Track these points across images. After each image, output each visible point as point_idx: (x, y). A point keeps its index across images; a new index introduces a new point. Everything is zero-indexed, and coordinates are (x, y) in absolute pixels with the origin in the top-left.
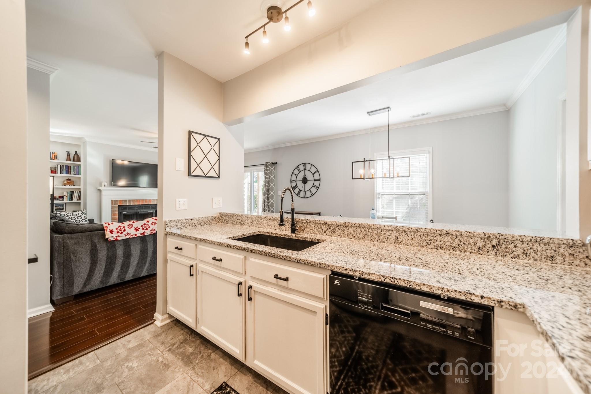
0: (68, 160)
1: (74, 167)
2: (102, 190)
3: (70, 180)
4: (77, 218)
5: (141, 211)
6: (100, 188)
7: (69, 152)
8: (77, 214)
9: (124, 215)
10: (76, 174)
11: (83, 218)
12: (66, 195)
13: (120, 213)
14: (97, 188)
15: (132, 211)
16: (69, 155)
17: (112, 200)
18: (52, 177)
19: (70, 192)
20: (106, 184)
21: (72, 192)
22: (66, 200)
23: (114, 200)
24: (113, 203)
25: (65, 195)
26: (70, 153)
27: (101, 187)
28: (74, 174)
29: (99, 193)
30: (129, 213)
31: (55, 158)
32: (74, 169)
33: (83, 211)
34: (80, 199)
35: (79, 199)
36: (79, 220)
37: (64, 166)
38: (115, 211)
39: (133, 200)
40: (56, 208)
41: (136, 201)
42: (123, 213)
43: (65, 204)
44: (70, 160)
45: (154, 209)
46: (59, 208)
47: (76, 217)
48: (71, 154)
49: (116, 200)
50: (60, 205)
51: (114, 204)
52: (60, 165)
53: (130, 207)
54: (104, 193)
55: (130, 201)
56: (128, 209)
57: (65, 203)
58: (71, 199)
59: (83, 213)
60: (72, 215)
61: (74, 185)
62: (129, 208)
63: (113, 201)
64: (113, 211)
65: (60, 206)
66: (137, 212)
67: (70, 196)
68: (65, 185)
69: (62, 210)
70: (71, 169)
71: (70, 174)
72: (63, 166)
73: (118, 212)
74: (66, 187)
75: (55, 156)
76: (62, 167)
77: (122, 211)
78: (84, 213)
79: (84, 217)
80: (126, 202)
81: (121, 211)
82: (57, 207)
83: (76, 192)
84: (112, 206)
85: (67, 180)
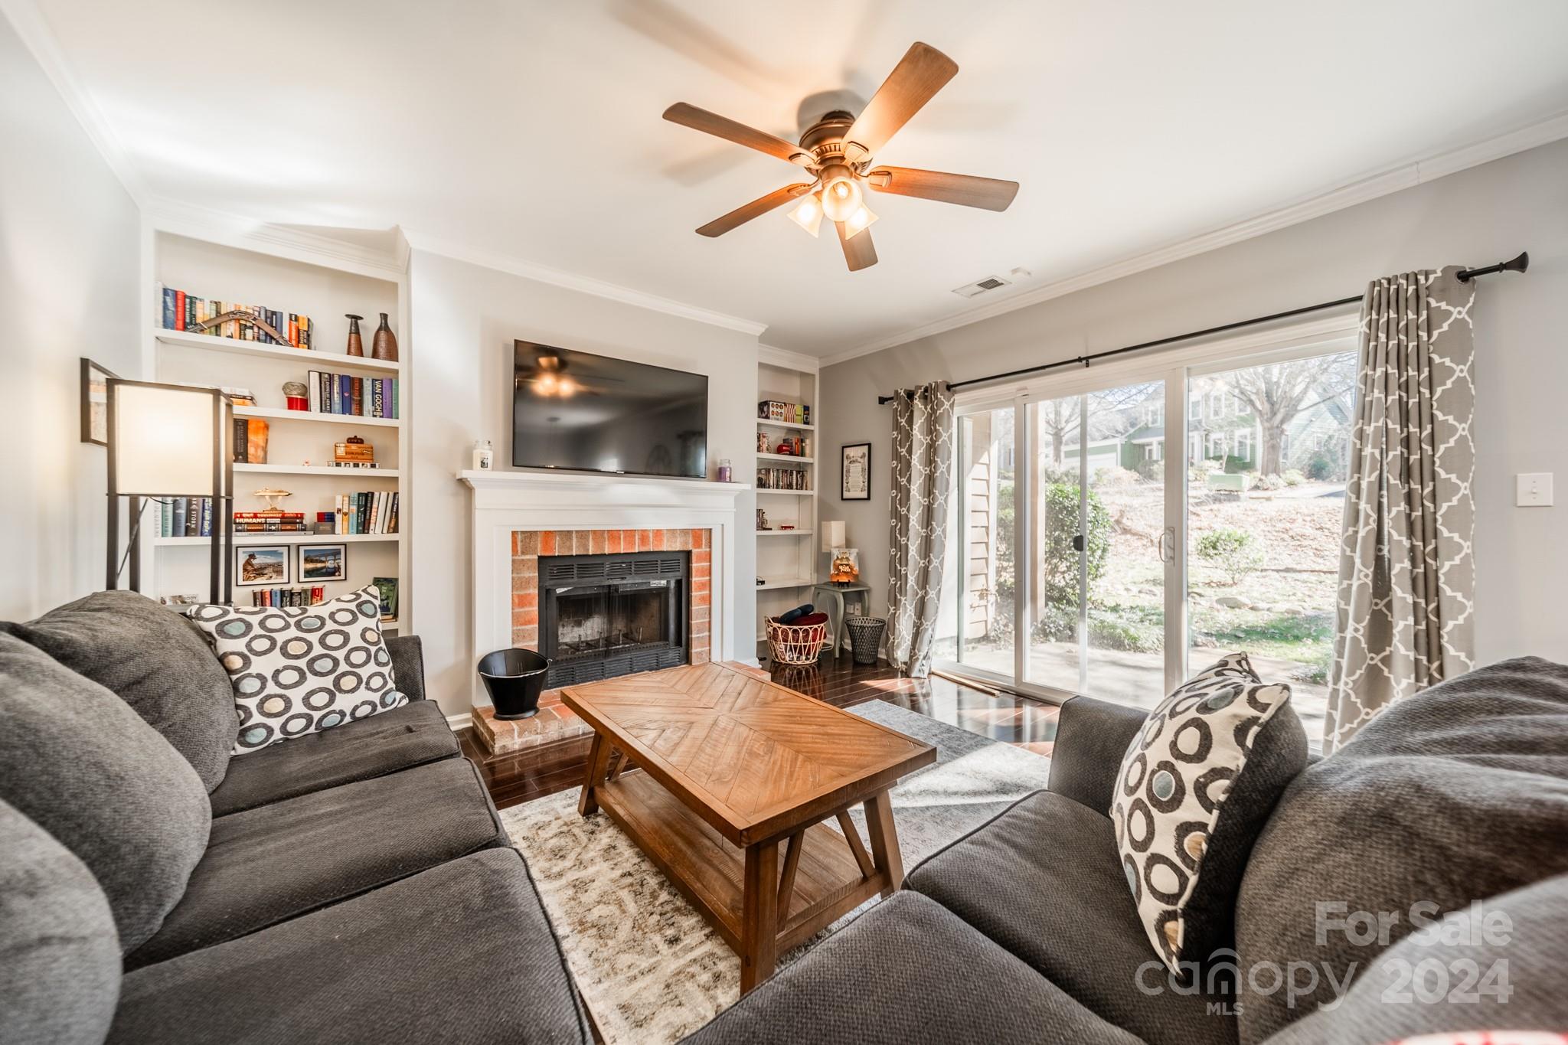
0: (353, 350)
1: (373, 386)
2: (473, 483)
3: (359, 441)
4: (322, 642)
5: (625, 582)
6: (465, 474)
7: (355, 319)
8: (326, 617)
9: (561, 599)
10: (381, 417)
11: (356, 641)
12: (345, 510)
13: (545, 593)
14: (455, 475)
15: (591, 584)
16: (357, 332)
17: (514, 533)
18: (211, 396)
19: (359, 494)
20: (490, 457)
21: (366, 495)
22: (344, 533)
23: (522, 532)
24: (519, 544)
25: (339, 511)
26: (359, 321)
27: (470, 467)
28: (374, 416)
29: (462, 500)
30: (581, 592)
31: (299, 342)
32: (374, 393)
33: (365, 597)
34: (396, 530)
35: (392, 525)
36: (333, 653)
37: (336, 378)
38: (528, 581)
39: (595, 532)
40: (310, 566)
41: (606, 535)
42: (559, 591)
43: (342, 548)
44: (360, 353)
45: (671, 574)
46: (319, 565)
47: (313, 638)
48: (365, 328)
49: (531, 533)
50: (326, 553)
51: (523, 553)
52: (320, 374)
53: (586, 564)
54: (480, 498)
55: (583, 535)
56: (575, 571)
57: (345, 545)
58: (364, 526)
59: (359, 606)
60: (298, 625)
61: (373, 466)
62: (581, 567)
63: (519, 537)
64: (517, 584)
65: (323, 559)
66: (609, 586)
67: (358, 511)
68: (338, 465)
69: (333, 574)
70: (361, 394)
71: (361, 413)
72: (331, 377)
73: (540, 588)
74: (344, 470)
75: (298, 331)
76: (326, 381)
77: (552, 582)
78: (364, 608)
79: (365, 630)
80: (568, 543)
81: (548, 584)
82: (312, 561)
83: (384, 494)
84: (513, 561)
85: (350, 441)
